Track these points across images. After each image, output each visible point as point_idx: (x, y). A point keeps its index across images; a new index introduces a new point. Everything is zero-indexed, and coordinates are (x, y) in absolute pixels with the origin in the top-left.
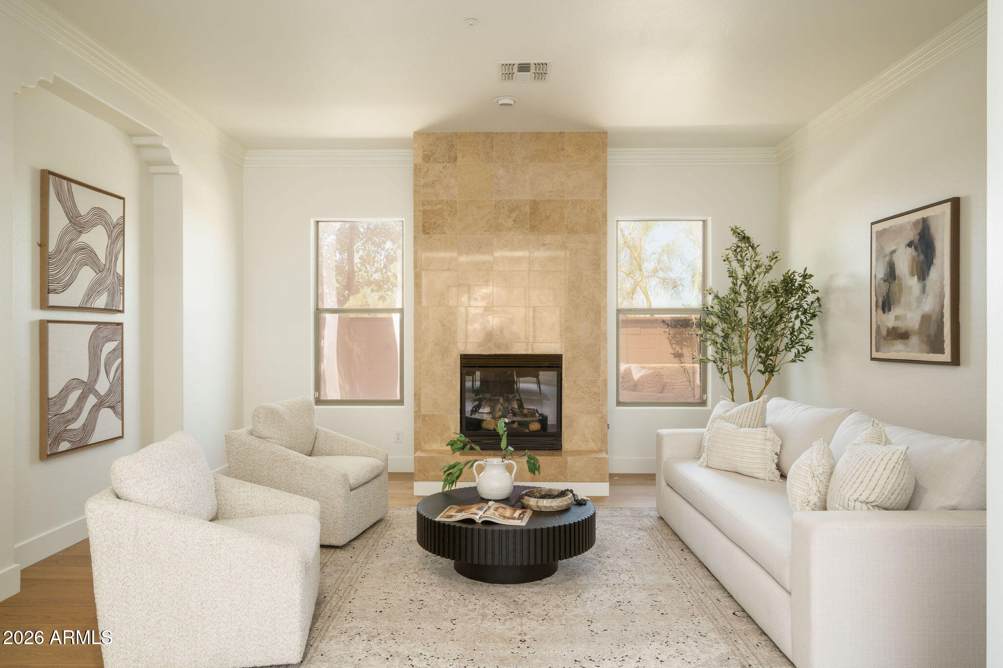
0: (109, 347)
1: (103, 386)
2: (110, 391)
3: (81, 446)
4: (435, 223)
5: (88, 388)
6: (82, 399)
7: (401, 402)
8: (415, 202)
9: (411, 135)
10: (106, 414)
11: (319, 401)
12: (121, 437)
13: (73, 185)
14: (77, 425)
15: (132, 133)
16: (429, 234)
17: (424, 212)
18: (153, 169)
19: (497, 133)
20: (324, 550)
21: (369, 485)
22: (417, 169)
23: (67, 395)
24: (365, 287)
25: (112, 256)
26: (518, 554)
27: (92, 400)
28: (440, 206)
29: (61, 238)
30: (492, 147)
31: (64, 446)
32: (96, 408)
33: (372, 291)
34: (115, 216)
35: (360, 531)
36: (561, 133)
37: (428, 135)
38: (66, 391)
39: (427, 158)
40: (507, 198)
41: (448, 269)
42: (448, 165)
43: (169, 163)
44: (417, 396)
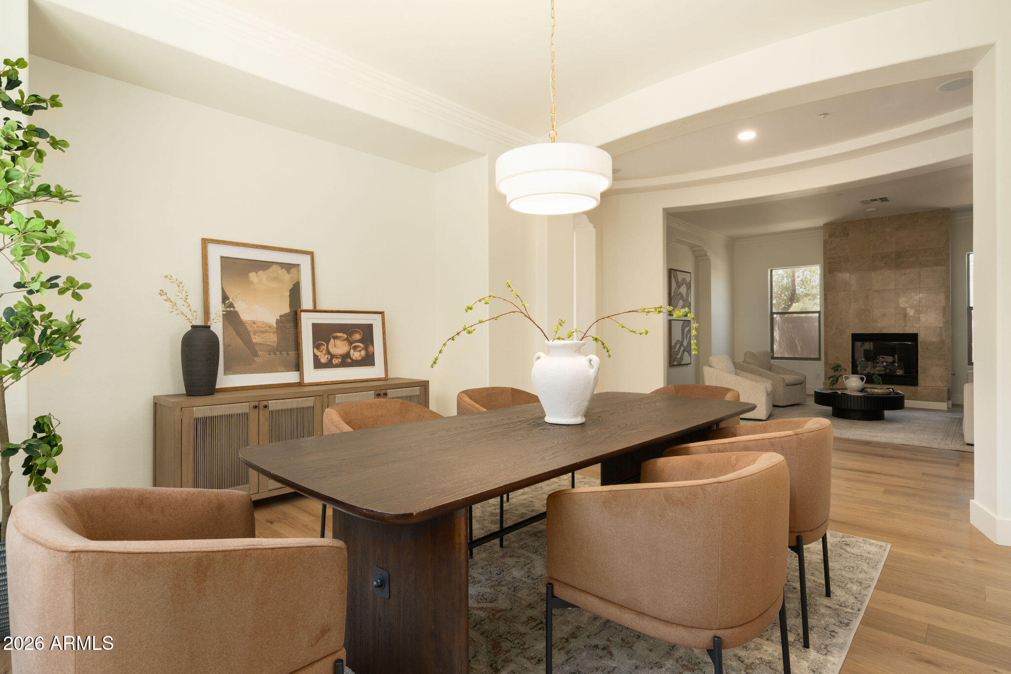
0: (687, 329)
1: (685, 344)
2: (687, 346)
3: (679, 365)
4: (836, 268)
5: (682, 345)
6: (680, 347)
7: (819, 359)
8: (824, 258)
9: (822, 225)
10: (686, 354)
11: (773, 358)
12: (690, 364)
13: (677, 272)
14: (678, 356)
15: (693, 247)
16: (832, 273)
17: (830, 263)
18: (699, 258)
19: (874, 218)
20: (775, 408)
21: (796, 386)
22: (825, 243)
23: (676, 346)
24: (804, 298)
25: (688, 294)
26: (856, 405)
27: (682, 348)
28: (839, 259)
29: (675, 291)
30: (871, 226)
31: (676, 363)
32: (684, 351)
33: (809, 300)
34: (688, 280)
35: (791, 404)
36: (916, 213)
37: (832, 224)
38: (676, 344)
39: (831, 236)
40: (880, 252)
41: (844, 291)
42: (844, 238)
43: (706, 255)
44: (826, 354)
